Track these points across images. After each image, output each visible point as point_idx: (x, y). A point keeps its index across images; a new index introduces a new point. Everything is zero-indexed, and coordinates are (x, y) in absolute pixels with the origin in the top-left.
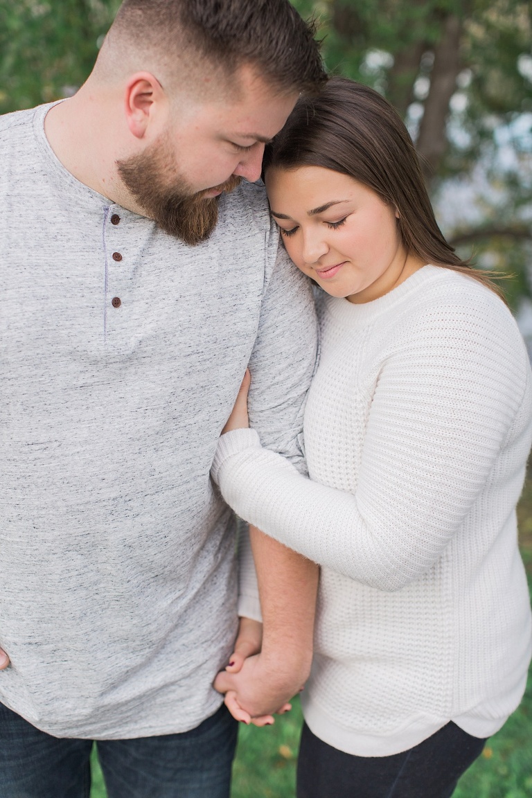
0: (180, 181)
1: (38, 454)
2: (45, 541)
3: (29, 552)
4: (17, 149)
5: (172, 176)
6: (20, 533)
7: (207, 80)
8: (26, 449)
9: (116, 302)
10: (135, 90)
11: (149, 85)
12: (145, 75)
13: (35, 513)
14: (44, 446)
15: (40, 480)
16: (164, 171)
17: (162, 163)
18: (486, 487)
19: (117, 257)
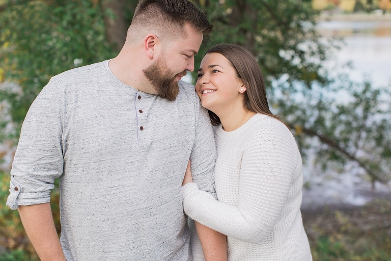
0: (169, 72)
1: (114, 192)
2: (118, 228)
3: (112, 234)
4: (100, 74)
5: (166, 70)
6: (108, 226)
7: (174, 32)
8: (110, 190)
9: (142, 128)
10: (148, 42)
11: (153, 38)
12: (151, 35)
13: (114, 216)
14: (117, 188)
15: (116, 202)
16: (162, 69)
17: (161, 66)
18: (288, 199)
19: (141, 111)
